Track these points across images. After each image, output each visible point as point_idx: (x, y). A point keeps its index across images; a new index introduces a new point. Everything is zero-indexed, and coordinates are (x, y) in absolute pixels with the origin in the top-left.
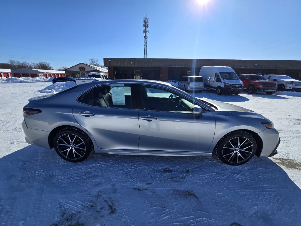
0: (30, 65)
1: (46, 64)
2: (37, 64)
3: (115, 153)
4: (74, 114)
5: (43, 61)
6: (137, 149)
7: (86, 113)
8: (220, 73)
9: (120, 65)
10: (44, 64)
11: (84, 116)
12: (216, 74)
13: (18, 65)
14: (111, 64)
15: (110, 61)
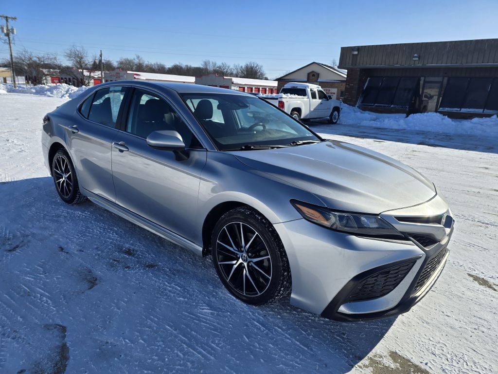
0: (231, 69)
1: (256, 67)
2: (242, 67)
5: (253, 61)
9: (379, 63)
10: (252, 68)
13: (214, 70)
14: (358, 61)
15: (356, 53)
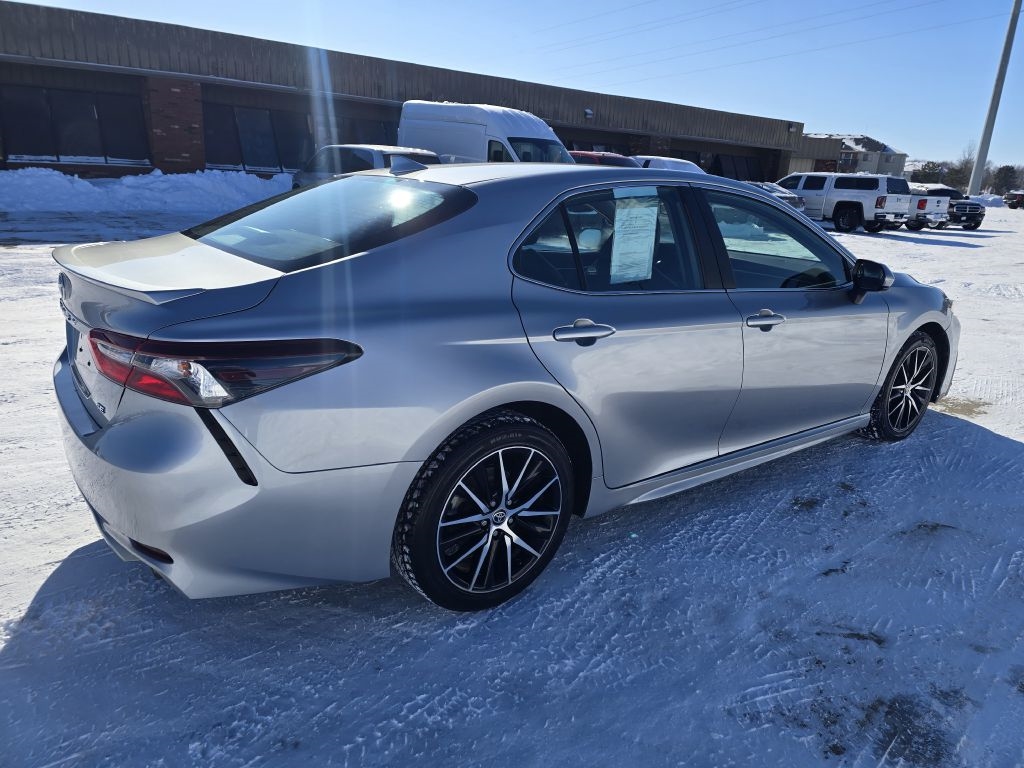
3: (656, 493)
4: (533, 340)
6: (713, 454)
7: (577, 329)
8: (510, 139)
11: (575, 343)
12: (490, 142)
